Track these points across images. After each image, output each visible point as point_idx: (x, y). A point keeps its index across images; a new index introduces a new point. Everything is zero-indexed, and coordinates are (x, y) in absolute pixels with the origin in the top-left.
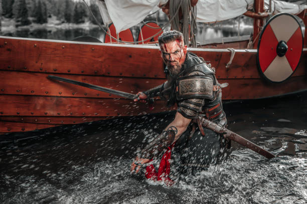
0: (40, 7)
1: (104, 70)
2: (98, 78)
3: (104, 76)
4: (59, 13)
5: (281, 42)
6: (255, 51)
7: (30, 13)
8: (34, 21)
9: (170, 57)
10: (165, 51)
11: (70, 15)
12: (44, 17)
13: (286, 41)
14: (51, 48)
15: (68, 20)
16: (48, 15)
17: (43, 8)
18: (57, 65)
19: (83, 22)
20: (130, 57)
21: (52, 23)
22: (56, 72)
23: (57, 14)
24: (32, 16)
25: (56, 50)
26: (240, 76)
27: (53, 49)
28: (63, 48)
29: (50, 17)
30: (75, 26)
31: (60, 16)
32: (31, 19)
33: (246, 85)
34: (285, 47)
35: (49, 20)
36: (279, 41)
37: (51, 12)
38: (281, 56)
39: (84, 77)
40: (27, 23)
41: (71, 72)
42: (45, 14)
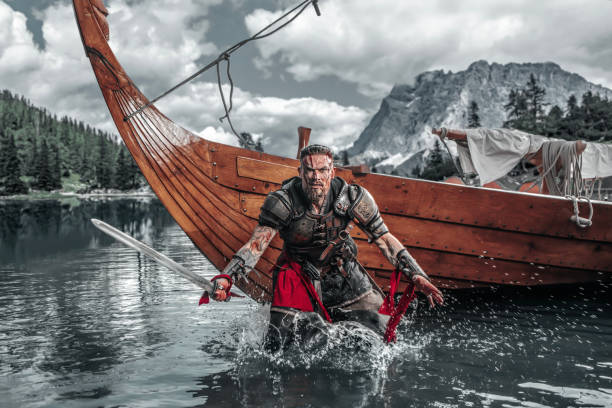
0: (45, 155)
4: (85, 168)
7: (23, 167)
8: (33, 185)
9: (314, 174)
11: (109, 172)
12: (54, 176)
15: (105, 183)
16: (63, 171)
17: (51, 158)
19: (137, 186)
21: (72, 189)
23: (82, 170)
24: (28, 175)
29: (67, 175)
30: (120, 195)
31: (88, 173)
32: (26, 179)
35: (65, 182)
37: (67, 166)
40: (19, 188)
42: (57, 171)
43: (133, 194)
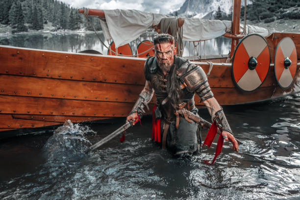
0: (36, 13)
1: (101, 77)
2: (96, 84)
3: (101, 82)
4: (55, 19)
5: (252, 57)
6: (230, 64)
7: (26, 19)
8: (30, 27)
9: (163, 56)
11: (65, 21)
12: (40, 23)
13: (256, 57)
14: (56, 58)
15: (64, 27)
16: (44, 21)
17: (39, 15)
18: (61, 72)
19: (79, 28)
20: (124, 66)
21: (48, 29)
22: (61, 78)
23: (53, 20)
24: (28, 23)
25: (60, 59)
26: (217, 85)
27: (58, 58)
28: (67, 58)
29: (46, 23)
30: (71, 32)
31: (55, 22)
32: (27, 25)
33: (223, 93)
34: (256, 62)
35: (45, 26)
36: (250, 57)
37: (46, 19)
38: (252, 69)
39: (84, 83)
40: (24, 29)
41: (73, 79)
42: (41, 21)
43: (77, 32)
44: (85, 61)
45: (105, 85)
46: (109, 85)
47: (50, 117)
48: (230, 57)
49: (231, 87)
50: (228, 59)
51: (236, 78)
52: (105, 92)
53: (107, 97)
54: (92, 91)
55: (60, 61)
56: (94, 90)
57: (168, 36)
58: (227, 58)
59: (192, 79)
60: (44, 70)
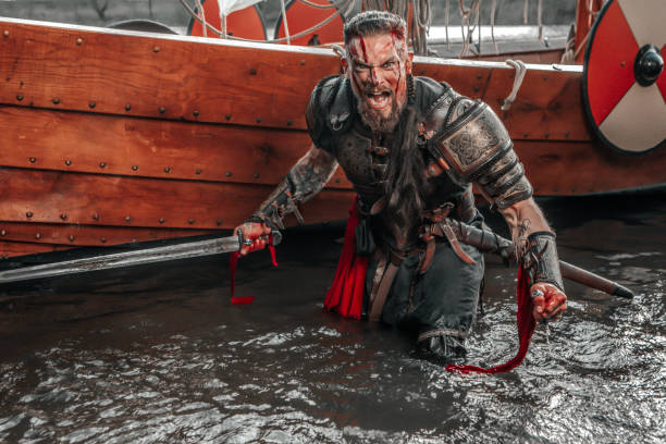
1: (184, 105)
2: (167, 126)
3: (183, 120)
5: (647, 47)
6: (579, 68)
9: (372, 74)
10: (361, 59)
13: (660, 47)
14: (47, 43)
18: (61, 88)
20: (253, 73)
22: (60, 106)
25: (58, 49)
26: (538, 134)
27: (53, 44)
28: (79, 44)
33: (555, 158)
34: (658, 63)
36: (641, 45)
38: (645, 83)
39: (130, 122)
41: (96, 110)
44: (135, 56)
45: (193, 129)
46: (207, 129)
47: (22, 228)
48: (574, 48)
49: (582, 139)
50: (568, 54)
51: (594, 111)
52: (193, 153)
53: (198, 166)
54: (154, 149)
55: (60, 53)
56: (159, 144)
57: (386, 16)
58: (563, 51)
59: (463, 145)
60: (8, 80)
